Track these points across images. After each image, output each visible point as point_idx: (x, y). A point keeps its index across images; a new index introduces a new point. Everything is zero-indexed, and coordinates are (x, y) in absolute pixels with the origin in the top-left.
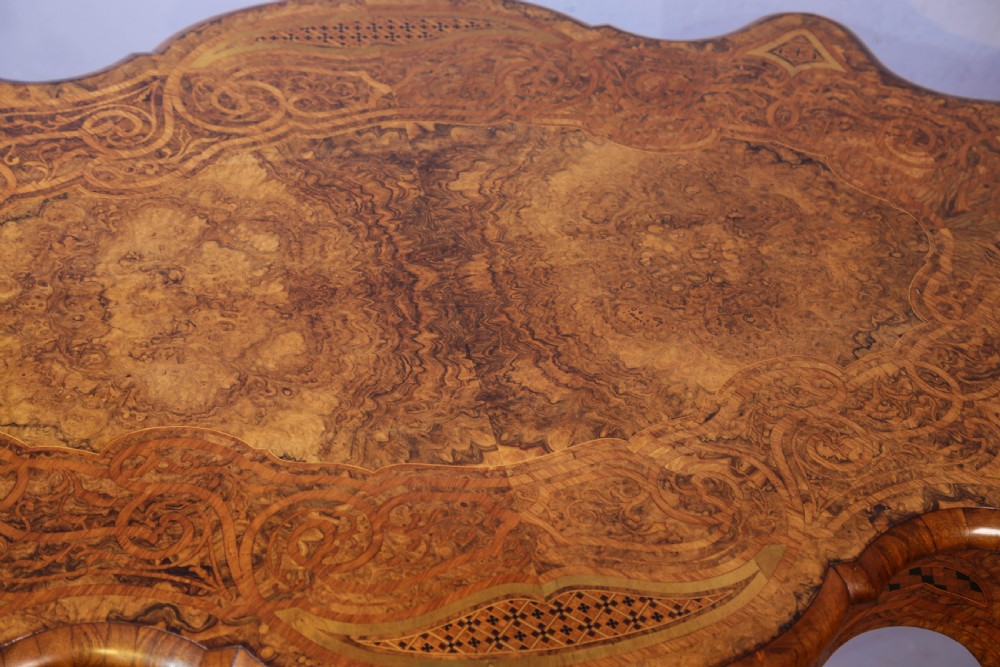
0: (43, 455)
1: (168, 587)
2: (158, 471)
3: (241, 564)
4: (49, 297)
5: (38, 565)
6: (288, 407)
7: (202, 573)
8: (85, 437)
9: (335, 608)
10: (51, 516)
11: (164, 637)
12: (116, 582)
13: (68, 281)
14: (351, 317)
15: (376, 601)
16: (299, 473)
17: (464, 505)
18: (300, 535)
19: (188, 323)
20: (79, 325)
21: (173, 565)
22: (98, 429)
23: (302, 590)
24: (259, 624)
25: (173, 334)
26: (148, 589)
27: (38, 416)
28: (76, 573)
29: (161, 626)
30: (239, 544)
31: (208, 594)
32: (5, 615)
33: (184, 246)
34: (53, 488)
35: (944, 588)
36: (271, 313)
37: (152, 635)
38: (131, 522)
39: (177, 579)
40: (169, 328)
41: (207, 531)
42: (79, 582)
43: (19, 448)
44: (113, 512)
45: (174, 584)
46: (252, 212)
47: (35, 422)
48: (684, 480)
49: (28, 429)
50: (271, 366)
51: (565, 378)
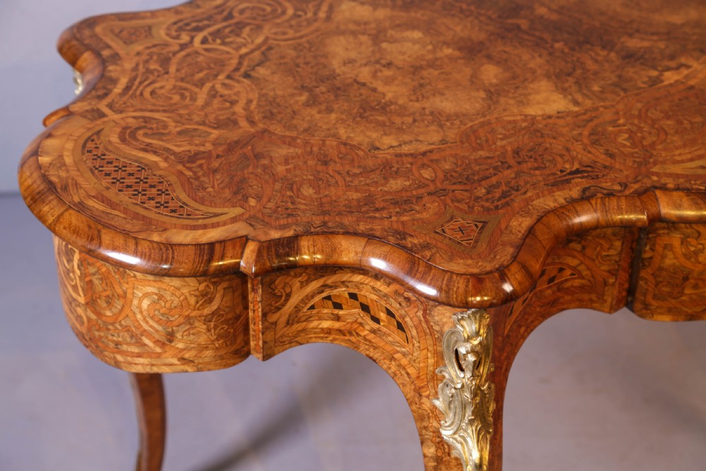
0: (428, 154)
1: (580, 180)
2: (502, 139)
3: (603, 159)
4: (329, 91)
5: (497, 195)
6: (530, 94)
7: (589, 169)
8: (440, 139)
9: (678, 158)
10: (473, 174)
11: (607, 199)
12: (550, 188)
13: (329, 82)
14: (507, 49)
15: (694, 149)
16: (576, 116)
17: (680, 100)
18: (615, 138)
19: (422, 78)
20: (364, 97)
21: (568, 171)
22: (442, 134)
23: (650, 158)
24: (650, 178)
25: (421, 85)
26: (570, 185)
27: (401, 139)
28: (523, 191)
29: (599, 195)
30: (589, 152)
31: (604, 176)
32: (511, 219)
33: (371, 49)
34: (455, 164)
36: (461, 61)
37: (599, 201)
38: (519, 163)
39: (579, 175)
40: (416, 83)
41: (564, 153)
42: (529, 194)
43: (411, 155)
44: (502, 163)
45: (582, 178)
46: (387, 24)
47: (402, 143)
49: (403, 146)
50: (494, 81)
51: (655, 38)
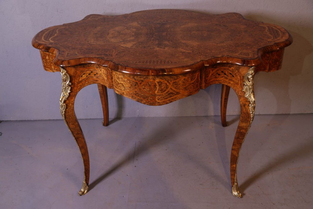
0: (93, 45)
2: (107, 47)
3: (114, 54)
4: (101, 33)
5: (88, 53)
6: (129, 43)
7: (109, 55)
10: (91, 49)
13: (105, 32)
14: (143, 36)
16: (127, 48)
17: (149, 52)
18: (124, 53)
19: (119, 36)
20: (104, 35)
22: (101, 43)
23: (121, 57)
25: (116, 36)
27: (94, 42)
28: (92, 54)
33: (122, 29)
35: (228, 76)
36: (131, 35)
38: (101, 50)
39: (105, 55)
41: (111, 52)
43: (90, 44)
46: (134, 27)
48: (184, 52)
50: (128, 40)
51: (172, 43)
